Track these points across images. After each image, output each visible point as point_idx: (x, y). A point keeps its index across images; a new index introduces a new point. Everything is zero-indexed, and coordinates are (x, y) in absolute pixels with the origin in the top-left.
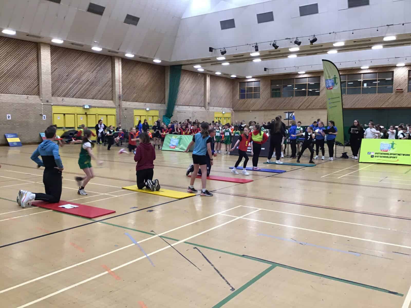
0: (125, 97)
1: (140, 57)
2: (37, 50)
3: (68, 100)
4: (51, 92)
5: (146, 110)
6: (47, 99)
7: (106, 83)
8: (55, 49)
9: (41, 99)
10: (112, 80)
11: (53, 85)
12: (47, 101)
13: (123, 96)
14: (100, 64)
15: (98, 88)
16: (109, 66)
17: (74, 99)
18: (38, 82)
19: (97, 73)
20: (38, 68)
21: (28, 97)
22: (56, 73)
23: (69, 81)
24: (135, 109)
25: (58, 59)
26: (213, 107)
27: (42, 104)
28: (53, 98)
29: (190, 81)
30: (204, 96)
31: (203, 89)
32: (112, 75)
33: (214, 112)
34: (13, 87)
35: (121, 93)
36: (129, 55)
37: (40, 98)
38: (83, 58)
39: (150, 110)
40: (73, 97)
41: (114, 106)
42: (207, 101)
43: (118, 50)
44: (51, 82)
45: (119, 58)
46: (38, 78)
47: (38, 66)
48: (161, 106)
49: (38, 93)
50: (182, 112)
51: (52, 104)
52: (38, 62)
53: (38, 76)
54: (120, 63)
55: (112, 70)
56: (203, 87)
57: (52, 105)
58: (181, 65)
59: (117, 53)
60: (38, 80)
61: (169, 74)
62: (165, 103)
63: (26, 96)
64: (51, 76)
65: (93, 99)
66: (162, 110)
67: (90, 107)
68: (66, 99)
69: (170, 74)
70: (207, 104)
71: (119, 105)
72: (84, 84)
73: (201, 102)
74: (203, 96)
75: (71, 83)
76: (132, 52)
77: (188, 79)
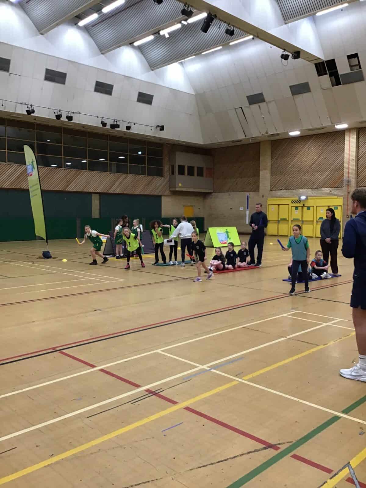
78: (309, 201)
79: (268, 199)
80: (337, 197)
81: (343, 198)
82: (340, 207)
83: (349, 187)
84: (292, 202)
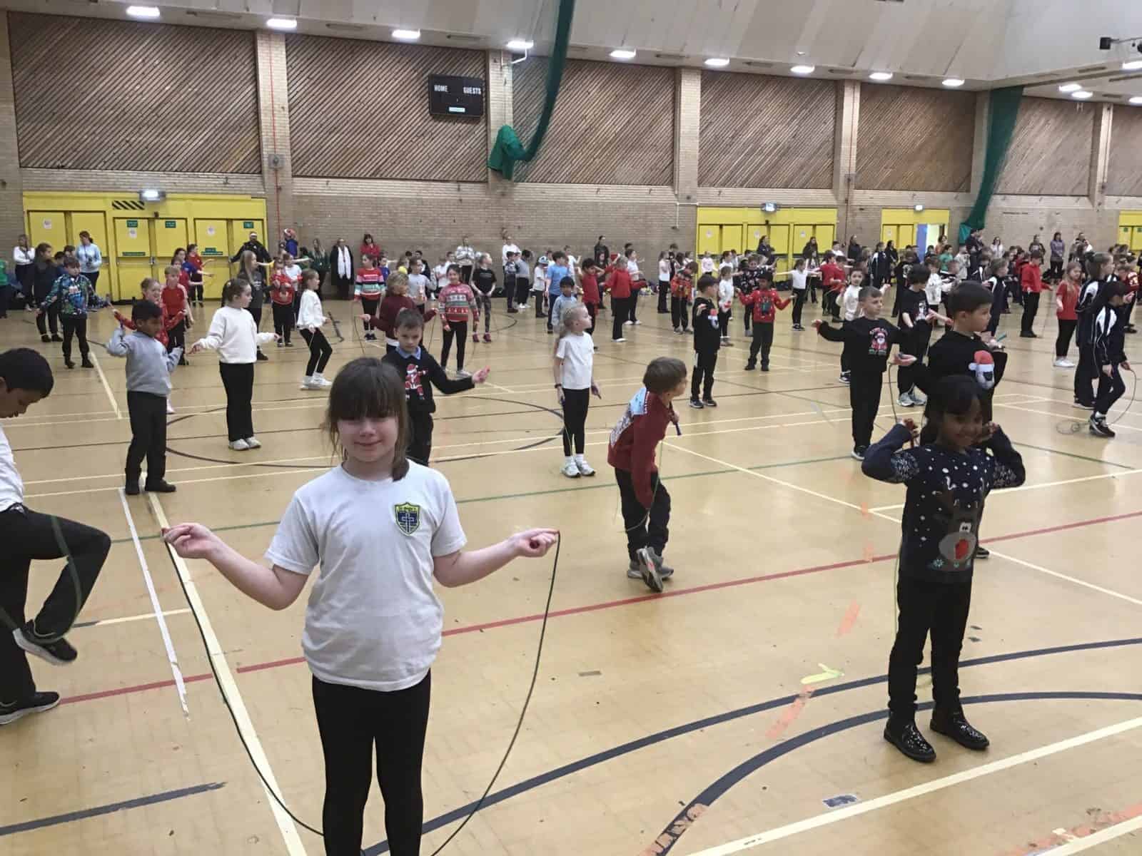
0: (862, 180)
1: (908, 77)
2: (675, 83)
3: (730, 194)
4: (696, 176)
5: (914, 209)
6: (688, 193)
7: (820, 148)
8: (710, 78)
9: (676, 192)
10: (834, 138)
11: (700, 160)
12: (688, 198)
13: (856, 177)
14: (808, 102)
15: (797, 161)
16: (829, 104)
17: (744, 190)
18: (673, 156)
19: (799, 125)
20: (673, 125)
21: (651, 190)
22: (710, 133)
23: (735, 148)
24: (886, 208)
25: (716, 101)
26: (1116, 198)
27: (678, 204)
28: (700, 190)
29: (1047, 127)
30: (1091, 166)
31: (1089, 146)
32: (835, 126)
33: (1118, 213)
34: (623, 170)
35: (853, 171)
36: (880, 76)
37: (674, 191)
38: (769, 92)
39: (924, 209)
40: (741, 186)
41: (835, 203)
42: (1099, 180)
43: (854, 65)
44: (698, 154)
45: (853, 82)
46: (673, 148)
47: (673, 120)
48: (956, 198)
49: (671, 181)
50: (1018, 213)
51: (697, 204)
52: (674, 111)
53: (673, 143)
54: (858, 95)
55: (836, 114)
56: (1090, 140)
57: (697, 206)
58: (1023, 87)
59: (851, 72)
60: (673, 152)
61: (986, 110)
62: (968, 191)
63: (646, 188)
64: (698, 141)
65: (786, 187)
66: (958, 208)
67: (777, 207)
68: (726, 191)
69: (989, 113)
70: (1097, 189)
71: (847, 201)
72: (768, 155)
73: (1080, 183)
74: (1088, 167)
75: (738, 154)
76: (888, 67)
77: (1042, 122)
78: (170, 203)
79: (25, 193)
80: (249, 197)
81: (267, 201)
82: (260, 222)
83: (279, 175)
84: (113, 205)
